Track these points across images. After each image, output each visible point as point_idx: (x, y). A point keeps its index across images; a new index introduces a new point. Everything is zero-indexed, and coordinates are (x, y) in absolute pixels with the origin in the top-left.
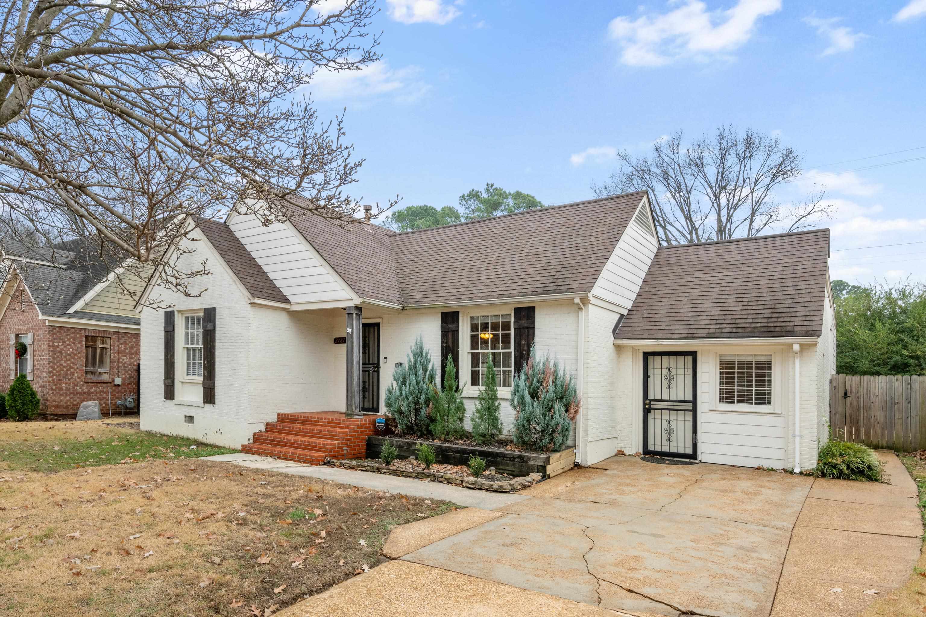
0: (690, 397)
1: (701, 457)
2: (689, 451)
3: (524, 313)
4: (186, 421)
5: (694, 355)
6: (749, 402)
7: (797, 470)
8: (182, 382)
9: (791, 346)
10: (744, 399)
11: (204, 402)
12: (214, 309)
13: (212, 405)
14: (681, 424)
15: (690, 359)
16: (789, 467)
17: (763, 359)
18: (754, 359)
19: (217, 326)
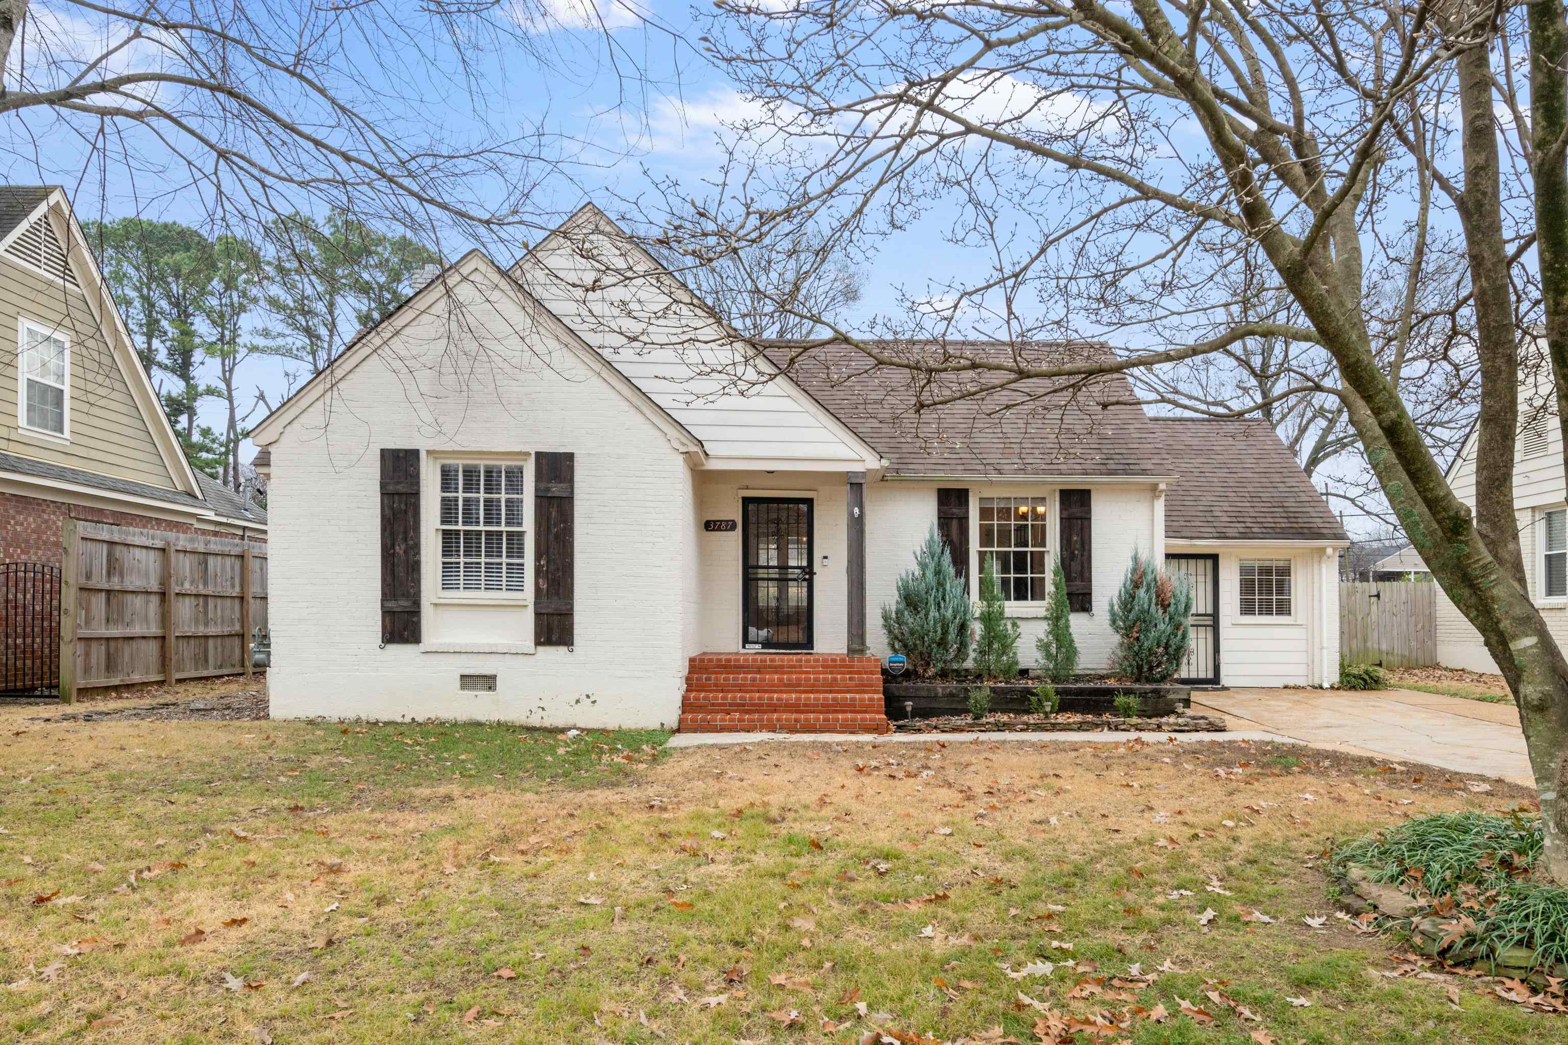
0: (1210, 610)
1: (1225, 681)
2: (1210, 675)
3: (1075, 498)
4: (463, 687)
5: (1214, 558)
6: (1269, 612)
7: (1326, 685)
8: (436, 605)
9: (1322, 551)
10: (1267, 610)
11: (538, 643)
12: (570, 457)
13: (563, 650)
14: (1202, 642)
15: (1209, 563)
16: (1317, 683)
17: (1281, 564)
18: (1274, 564)
19: (576, 491)
